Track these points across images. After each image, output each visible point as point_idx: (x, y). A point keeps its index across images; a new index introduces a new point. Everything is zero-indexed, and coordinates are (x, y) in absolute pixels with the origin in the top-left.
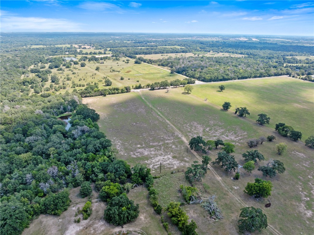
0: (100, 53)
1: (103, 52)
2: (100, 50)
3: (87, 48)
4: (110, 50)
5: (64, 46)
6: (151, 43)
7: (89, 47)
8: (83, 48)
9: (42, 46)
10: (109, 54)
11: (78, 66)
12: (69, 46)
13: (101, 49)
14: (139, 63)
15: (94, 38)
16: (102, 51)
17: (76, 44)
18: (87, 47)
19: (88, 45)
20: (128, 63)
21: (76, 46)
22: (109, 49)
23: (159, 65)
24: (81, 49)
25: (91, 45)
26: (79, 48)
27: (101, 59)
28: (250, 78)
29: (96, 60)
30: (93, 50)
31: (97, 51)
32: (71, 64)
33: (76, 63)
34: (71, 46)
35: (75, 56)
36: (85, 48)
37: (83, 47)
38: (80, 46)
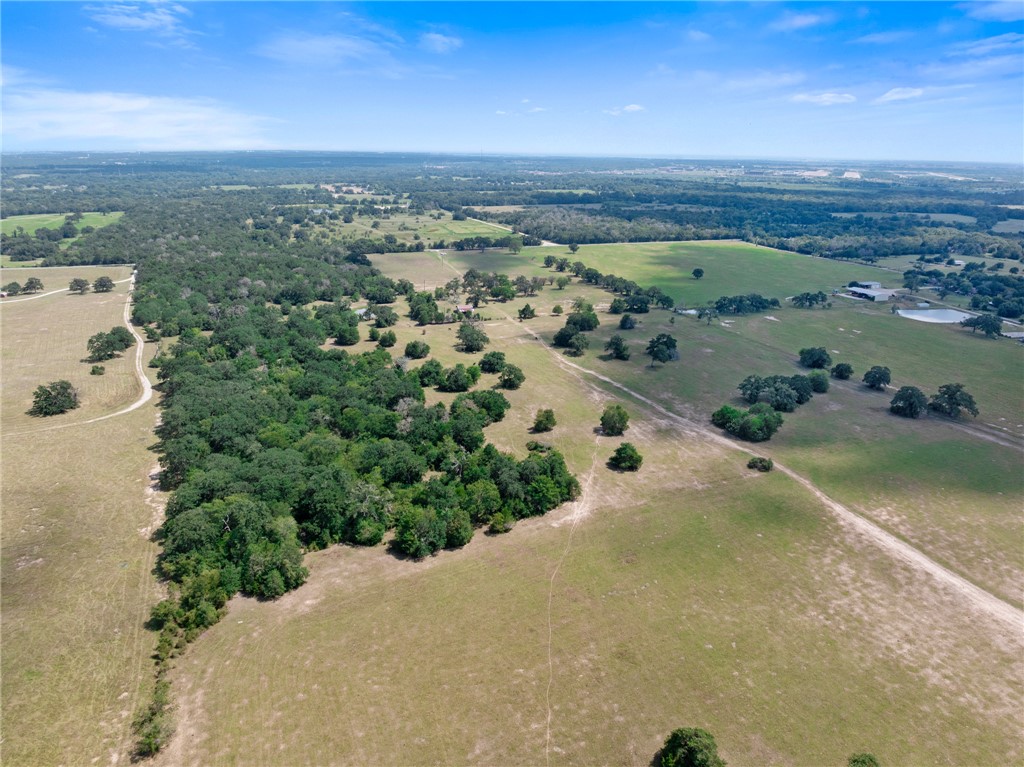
0: (386, 202)
1: (391, 200)
2: (386, 197)
3: (355, 192)
4: (409, 198)
5: (299, 187)
6: (523, 181)
7: (360, 190)
8: (346, 193)
9: (246, 187)
10: (405, 203)
11: (340, 222)
12: (311, 187)
13: (388, 194)
14: (462, 219)
15: (372, 171)
16: (391, 198)
17: (327, 183)
18: (356, 190)
19: (358, 186)
20: (439, 218)
21: (330, 188)
22: (406, 195)
23: (500, 223)
24: (341, 194)
25: (364, 187)
26: (337, 192)
27: (386, 211)
28: (655, 240)
29: (375, 212)
30: (368, 195)
31: (380, 198)
32: (324, 218)
33: (333, 217)
34: (316, 187)
35: (330, 206)
36: (351, 192)
37: (344, 189)
38: (337, 187)
